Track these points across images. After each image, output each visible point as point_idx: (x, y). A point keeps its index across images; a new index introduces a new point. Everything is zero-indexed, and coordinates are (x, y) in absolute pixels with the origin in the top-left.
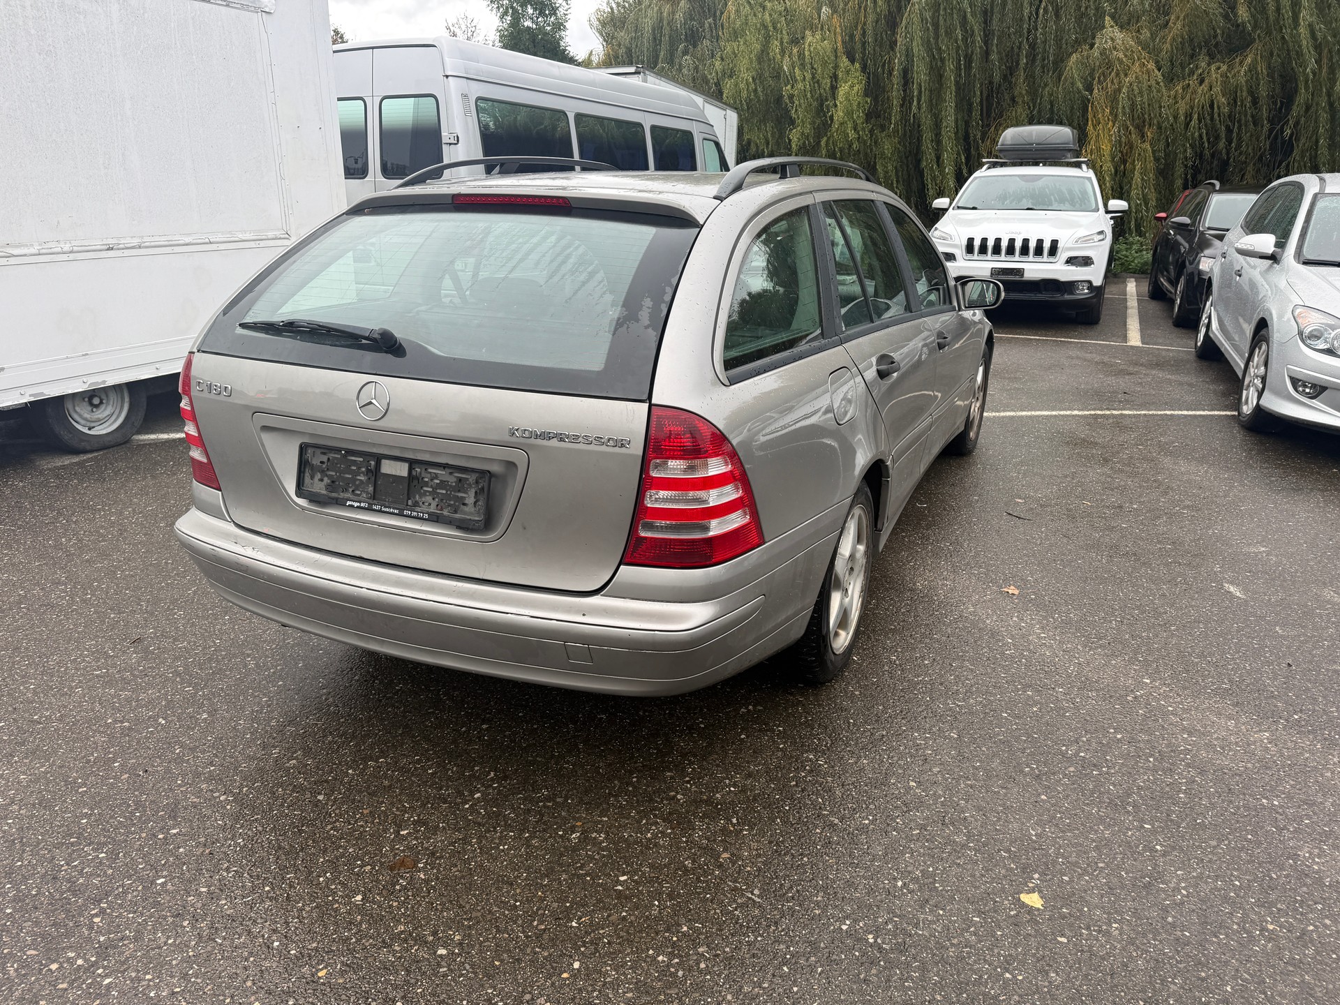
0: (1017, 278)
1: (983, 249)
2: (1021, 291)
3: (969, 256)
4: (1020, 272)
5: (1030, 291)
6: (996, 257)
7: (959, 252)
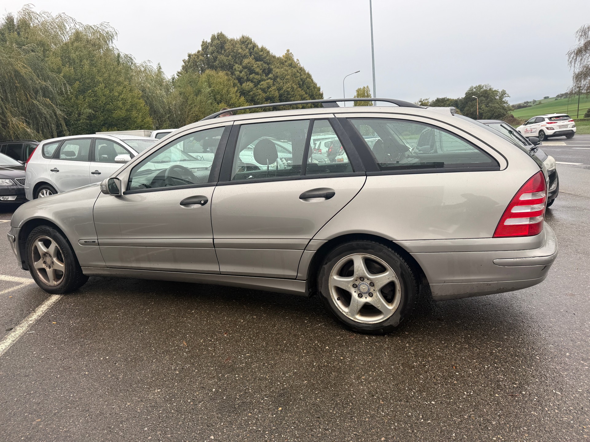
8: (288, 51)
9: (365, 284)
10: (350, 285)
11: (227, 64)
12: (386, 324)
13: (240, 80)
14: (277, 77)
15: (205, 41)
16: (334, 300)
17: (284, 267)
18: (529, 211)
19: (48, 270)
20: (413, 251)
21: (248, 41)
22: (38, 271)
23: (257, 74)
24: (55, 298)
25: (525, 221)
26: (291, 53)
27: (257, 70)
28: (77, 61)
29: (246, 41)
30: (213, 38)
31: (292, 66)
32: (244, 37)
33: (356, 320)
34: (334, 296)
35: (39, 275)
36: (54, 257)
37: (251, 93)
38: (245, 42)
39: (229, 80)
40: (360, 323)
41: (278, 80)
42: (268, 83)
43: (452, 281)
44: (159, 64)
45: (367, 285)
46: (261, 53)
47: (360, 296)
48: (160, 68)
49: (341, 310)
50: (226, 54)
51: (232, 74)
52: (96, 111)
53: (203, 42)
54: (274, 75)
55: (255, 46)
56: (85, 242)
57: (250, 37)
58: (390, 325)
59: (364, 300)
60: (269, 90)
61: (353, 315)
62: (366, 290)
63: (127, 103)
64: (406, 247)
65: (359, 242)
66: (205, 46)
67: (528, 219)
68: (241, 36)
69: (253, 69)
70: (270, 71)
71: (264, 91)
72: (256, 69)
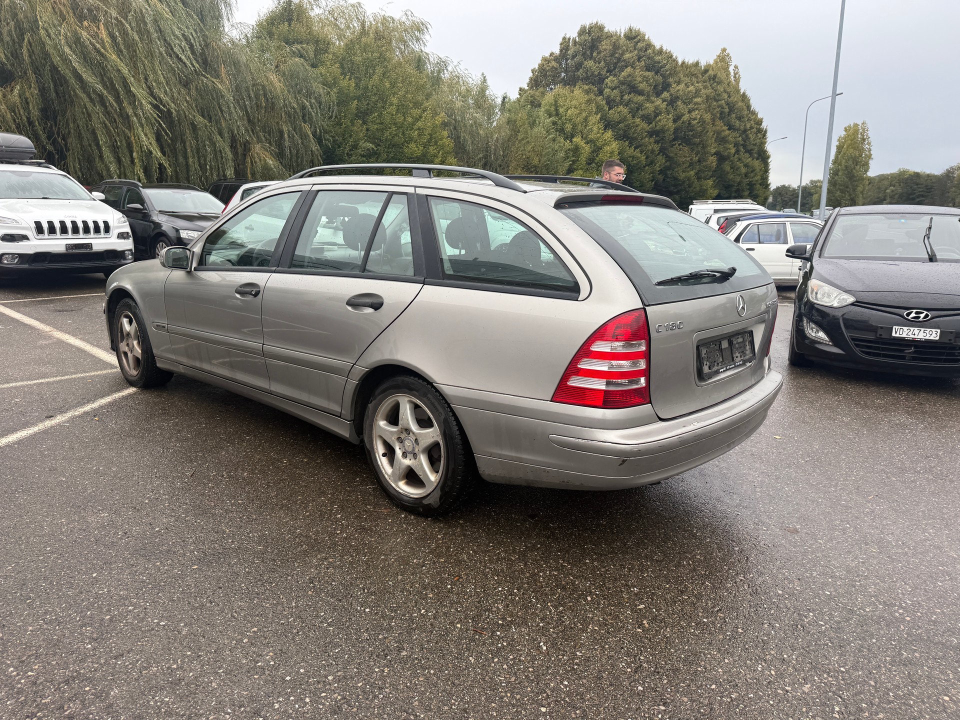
0: (88, 251)
1: (52, 230)
2: (90, 261)
3: (41, 236)
4: (89, 246)
5: (97, 260)
6: (64, 236)
7: (31, 233)
8: (724, 50)
9: (411, 440)
10: (394, 438)
11: (596, 73)
12: (425, 502)
13: (611, 103)
14: (677, 98)
15: (568, 36)
16: (377, 455)
17: (329, 398)
18: (605, 369)
19: (129, 354)
20: (454, 403)
21: (639, 37)
22: (123, 355)
23: (641, 93)
24: (132, 390)
25: (600, 385)
26: (728, 55)
27: (642, 86)
28: (362, 68)
29: (635, 38)
30: (582, 32)
31: (716, 79)
32: (631, 30)
33: (398, 489)
34: (380, 449)
35: (123, 360)
36: (135, 340)
37: (621, 125)
38: (633, 37)
39: (589, 102)
40: (400, 493)
41: (679, 103)
42: (656, 108)
43: (500, 456)
44: (483, 74)
45: (412, 442)
46: (657, 58)
47: (405, 455)
48: (485, 80)
49: (383, 471)
50: (599, 58)
51: (601, 92)
52: (377, 145)
53: (564, 38)
54: (671, 95)
55: (649, 45)
56: (157, 325)
57: (642, 30)
58: (430, 504)
59: (407, 462)
60: (658, 119)
61: (396, 482)
62: (410, 449)
63: (425, 135)
64: (446, 395)
65: (405, 379)
66: (565, 45)
67: (604, 381)
68: (628, 27)
69: (635, 84)
70: (666, 87)
71: (647, 119)
72: (638, 85)
